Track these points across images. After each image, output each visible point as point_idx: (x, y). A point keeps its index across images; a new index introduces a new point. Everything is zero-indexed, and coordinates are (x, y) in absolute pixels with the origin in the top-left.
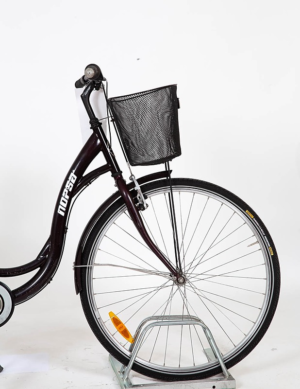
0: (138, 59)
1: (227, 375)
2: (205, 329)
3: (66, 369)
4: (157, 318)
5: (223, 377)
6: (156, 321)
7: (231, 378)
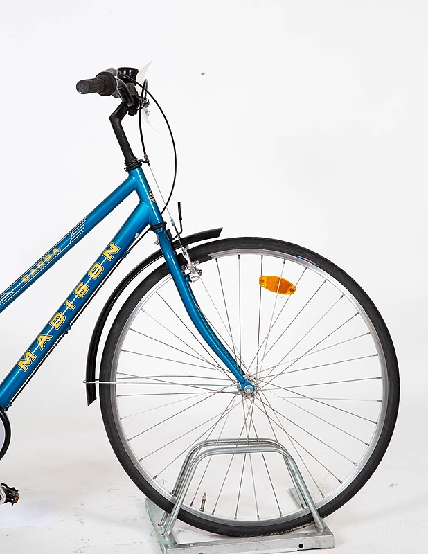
0: (203, 74)
1: (322, 527)
2: (287, 458)
3: (80, 521)
4: (214, 442)
5: (315, 531)
6: (213, 447)
7: (327, 532)
